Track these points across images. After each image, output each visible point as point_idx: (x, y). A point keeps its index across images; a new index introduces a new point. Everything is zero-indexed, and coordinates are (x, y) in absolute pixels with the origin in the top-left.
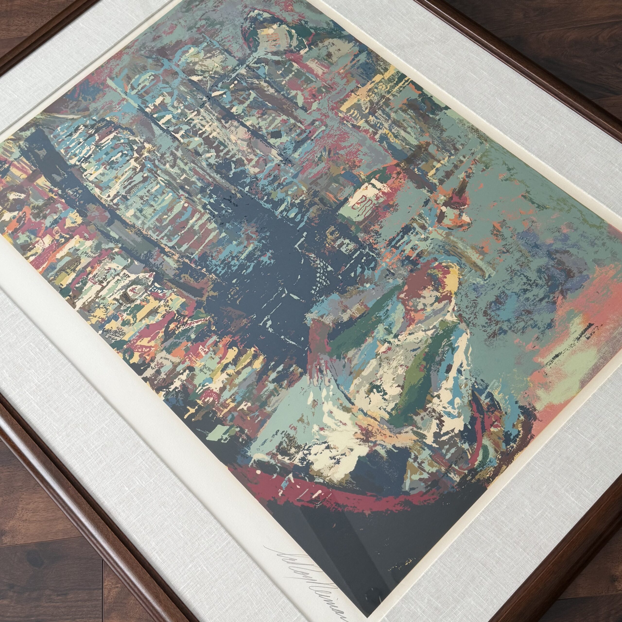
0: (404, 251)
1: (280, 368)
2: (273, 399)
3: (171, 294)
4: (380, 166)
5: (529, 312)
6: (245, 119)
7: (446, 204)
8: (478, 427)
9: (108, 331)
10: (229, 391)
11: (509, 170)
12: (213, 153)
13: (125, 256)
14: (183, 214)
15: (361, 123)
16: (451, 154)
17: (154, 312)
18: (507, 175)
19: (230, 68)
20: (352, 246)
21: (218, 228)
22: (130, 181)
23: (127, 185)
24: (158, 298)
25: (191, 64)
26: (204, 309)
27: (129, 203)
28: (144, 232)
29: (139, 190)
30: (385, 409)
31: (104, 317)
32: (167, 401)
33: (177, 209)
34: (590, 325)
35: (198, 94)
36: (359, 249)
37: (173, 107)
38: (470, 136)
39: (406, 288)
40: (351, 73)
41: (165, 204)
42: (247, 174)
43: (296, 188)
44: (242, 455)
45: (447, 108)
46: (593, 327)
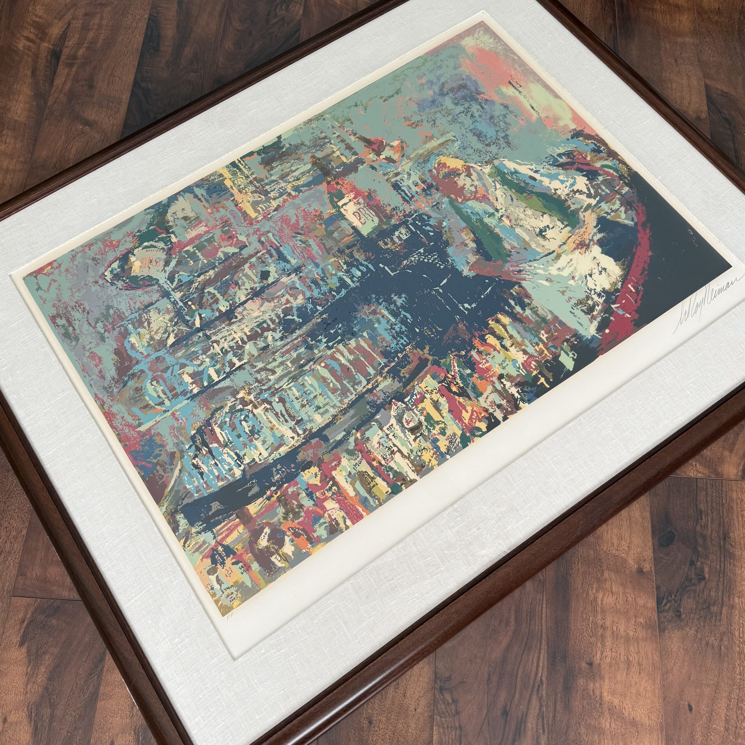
0: (417, 192)
1: (512, 303)
2: (540, 312)
3: (420, 387)
4: (326, 197)
5: (492, 117)
6: (237, 300)
7: (378, 154)
8: (585, 167)
9: (449, 449)
10: (527, 347)
11: (356, 105)
12: (269, 335)
13: (368, 426)
14: (333, 368)
15: (274, 204)
16: (330, 142)
17: (436, 405)
18: (361, 108)
19: (169, 306)
20: (403, 231)
21: (357, 338)
22: (280, 415)
23: (284, 418)
24: (422, 399)
25: (152, 342)
26: (442, 359)
27: (306, 418)
28: (344, 407)
29: (293, 407)
30: (562, 229)
31: (432, 452)
32: (529, 401)
33: (325, 373)
34: (510, 82)
35: (191, 340)
36: (406, 225)
37: (199, 365)
38: (314, 125)
39: (453, 196)
40: (215, 203)
41: (316, 384)
42: (302, 306)
43: (329, 267)
44: (590, 343)
45: (279, 137)
46: (511, 81)
